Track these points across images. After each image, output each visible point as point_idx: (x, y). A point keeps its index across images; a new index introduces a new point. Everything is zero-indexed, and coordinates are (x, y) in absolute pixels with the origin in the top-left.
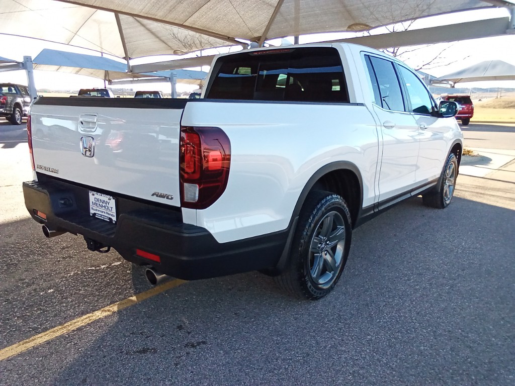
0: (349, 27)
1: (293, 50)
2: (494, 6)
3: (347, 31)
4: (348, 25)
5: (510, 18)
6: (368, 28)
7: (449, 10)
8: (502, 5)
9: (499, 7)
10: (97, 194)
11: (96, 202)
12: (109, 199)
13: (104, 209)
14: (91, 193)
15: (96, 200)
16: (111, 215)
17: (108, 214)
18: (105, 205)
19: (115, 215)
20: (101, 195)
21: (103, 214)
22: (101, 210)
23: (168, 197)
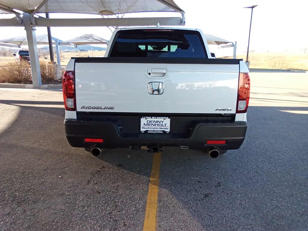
0: (101, 12)
2: (175, 11)
3: (99, 14)
4: (100, 10)
5: (182, 18)
6: (112, 13)
7: (156, 10)
8: (179, 11)
9: (177, 12)
10: (151, 118)
11: (148, 123)
12: (164, 119)
13: (157, 126)
14: (144, 118)
15: (148, 122)
16: (165, 129)
17: (161, 128)
18: (158, 123)
19: (169, 128)
20: (156, 118)
21: (156, 129)
22: (153, 127)
23: (228, 110)
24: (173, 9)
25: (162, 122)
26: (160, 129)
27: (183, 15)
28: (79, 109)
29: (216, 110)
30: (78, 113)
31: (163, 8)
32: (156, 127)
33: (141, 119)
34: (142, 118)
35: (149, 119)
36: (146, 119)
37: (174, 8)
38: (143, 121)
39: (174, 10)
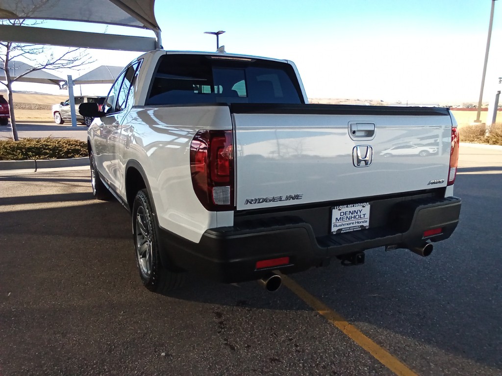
1: (255, 60)
2: (143, 27)
5: (157, 40)
8: (152, 27)
10: (347, 207)
11: (342, 217)
12: (363, 207)
13: (353, 220)
14: (337, 208)
15: (342, 214)
16: (363, 222)
17: (358, 223)
18: (355, 214)
19: (368, 220)
20: (353, 206)
21: (352, 225)
22: (347, 222)
23: (440, 182)
24: (141, 22)
25: (360, 212)
26: (357, 225)
27: (158, 35)
28: (241, 206)
29: (429, 184)
30: (238, 214)
31: (123, 18)
32: (352, 222)
33: (333, 210)
34: (335, 209)
35: (345, 209)
36: (339, 210)
37: (143, 21)
38: (336, 214)
39: (142, 25)
